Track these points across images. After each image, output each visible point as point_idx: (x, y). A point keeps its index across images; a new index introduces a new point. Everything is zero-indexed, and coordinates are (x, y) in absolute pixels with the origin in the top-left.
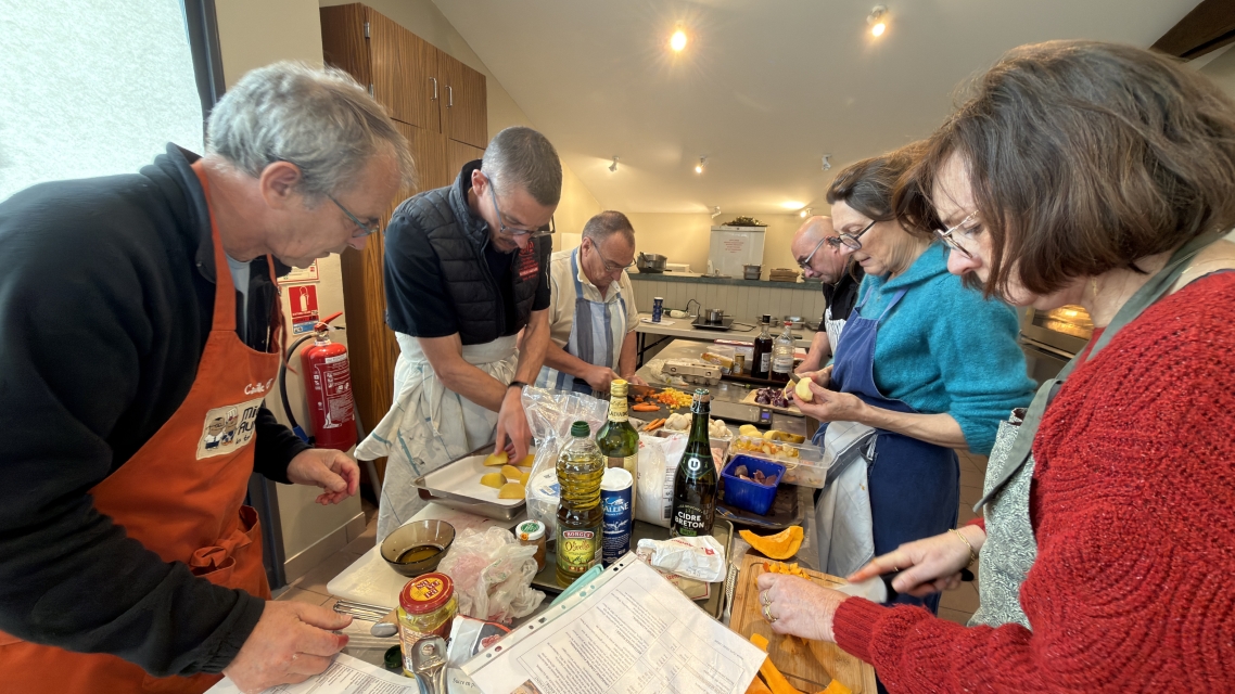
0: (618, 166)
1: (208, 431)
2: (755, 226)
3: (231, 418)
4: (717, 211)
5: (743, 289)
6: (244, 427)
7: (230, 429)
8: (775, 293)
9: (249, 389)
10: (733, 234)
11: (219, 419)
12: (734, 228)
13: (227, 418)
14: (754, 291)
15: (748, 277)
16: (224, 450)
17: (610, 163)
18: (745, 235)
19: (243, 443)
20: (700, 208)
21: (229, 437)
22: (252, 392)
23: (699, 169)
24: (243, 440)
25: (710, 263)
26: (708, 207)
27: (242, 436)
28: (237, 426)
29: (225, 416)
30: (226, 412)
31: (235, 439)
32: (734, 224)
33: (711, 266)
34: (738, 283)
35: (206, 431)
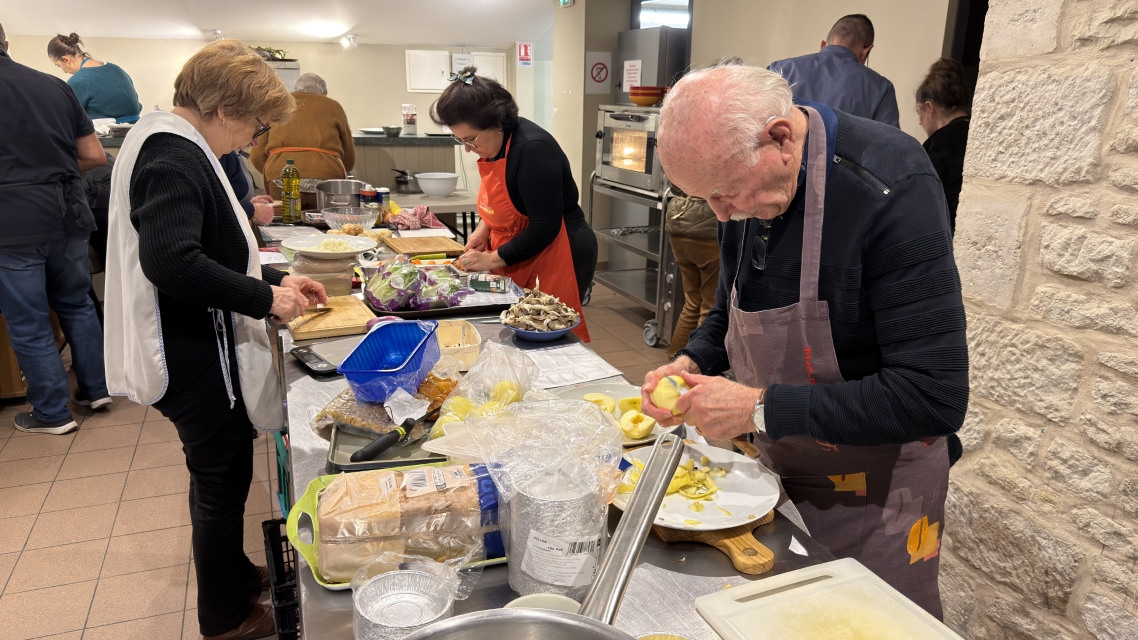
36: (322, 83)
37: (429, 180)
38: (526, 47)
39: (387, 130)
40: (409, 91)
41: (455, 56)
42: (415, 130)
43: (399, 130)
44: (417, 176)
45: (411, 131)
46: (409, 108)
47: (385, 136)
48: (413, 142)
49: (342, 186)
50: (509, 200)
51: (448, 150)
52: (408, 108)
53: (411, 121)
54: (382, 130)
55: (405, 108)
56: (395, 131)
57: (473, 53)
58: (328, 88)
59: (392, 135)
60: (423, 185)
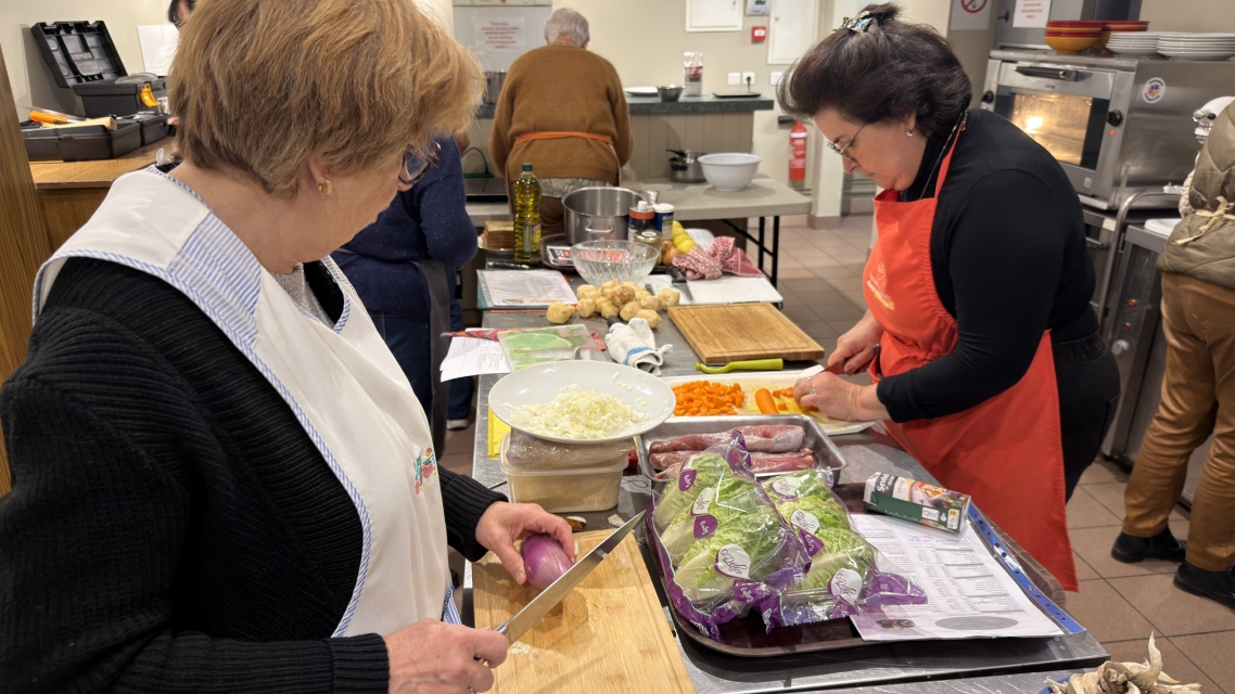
36: (584, 24)
37: (719, 165)
39: (663, 92)
40: (688, 29)
42: (700, 89)
43: (678, 91)
44: (701, 159)
45: (694, 91)
46: (693, 59)
47: (658, 100)
48: (697, 109)
49: (603, 197)
50: (931, 286)
51: (744, 118)
52: (691, 58)
53: (695, 77)
54: (655, 90)
55: (688, 59)
56: (674, 93)
58: (591, 31)
59: (669, 97)
60: (709, 173)
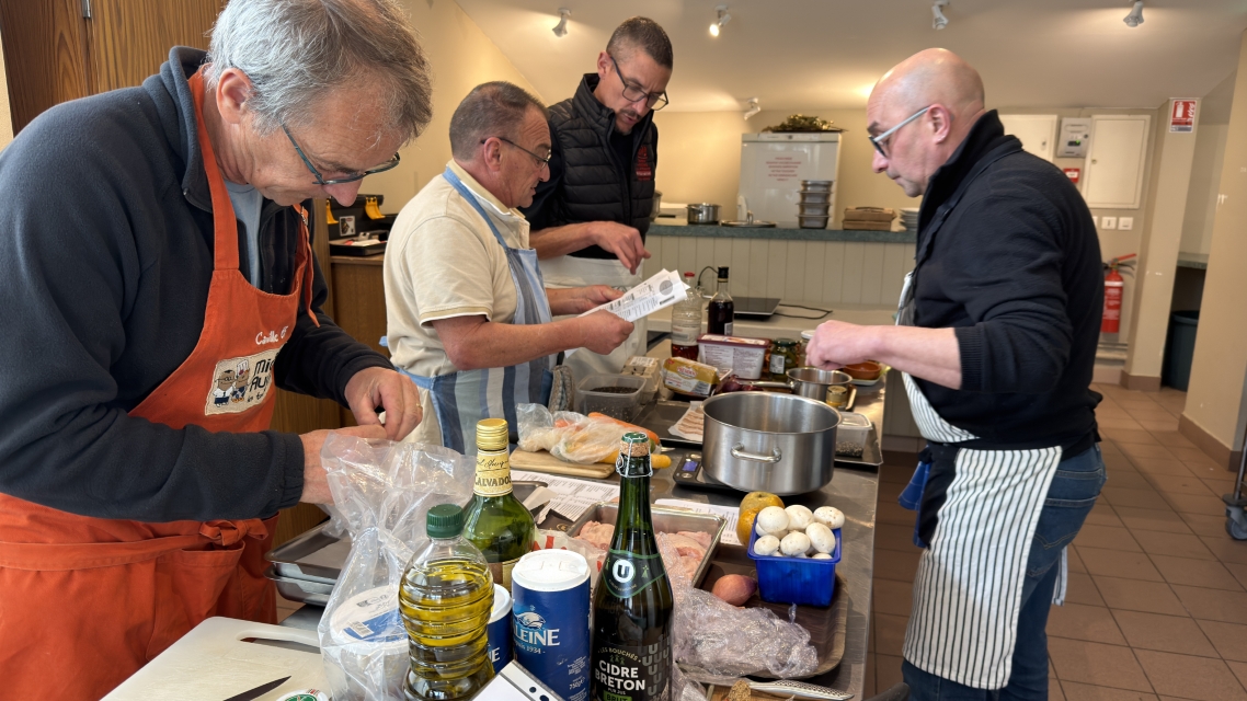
0: (569, 26)
1: (216, 384)
2: (819, 130)
3: (242, 372)
4: (753, 106)
5: (796, 247)
6: (257, 382)
7: (241, 385)
8: (853, 250)
9: (261, 339)
10: (779, 147)
11: (229, 371)
12: (783, 136)
13: (237, 371)
14: (815, 248)
15: (806, 224)
16: (234, 408)
17: (554, 21)
18: (806, 149)
19: (255, 402)
20: (724, 101)
21: (240, 394)
22: (264, 342)
23: (714, 30)
24: (255, 398)
25: (741, 200)
26: (739, 100)
27: (254, 393)
28: (249, 381)
29: (235, 369)
30: (235, 365)
31: (246, 397)
32: (783, 129)
33: (744, 205)
34: (786, 234)
35: (215, 385)
38: (1186, 106)
41: (1066, 121)
57: (1096, 117)
